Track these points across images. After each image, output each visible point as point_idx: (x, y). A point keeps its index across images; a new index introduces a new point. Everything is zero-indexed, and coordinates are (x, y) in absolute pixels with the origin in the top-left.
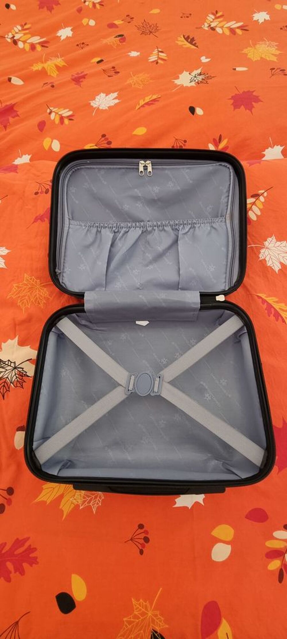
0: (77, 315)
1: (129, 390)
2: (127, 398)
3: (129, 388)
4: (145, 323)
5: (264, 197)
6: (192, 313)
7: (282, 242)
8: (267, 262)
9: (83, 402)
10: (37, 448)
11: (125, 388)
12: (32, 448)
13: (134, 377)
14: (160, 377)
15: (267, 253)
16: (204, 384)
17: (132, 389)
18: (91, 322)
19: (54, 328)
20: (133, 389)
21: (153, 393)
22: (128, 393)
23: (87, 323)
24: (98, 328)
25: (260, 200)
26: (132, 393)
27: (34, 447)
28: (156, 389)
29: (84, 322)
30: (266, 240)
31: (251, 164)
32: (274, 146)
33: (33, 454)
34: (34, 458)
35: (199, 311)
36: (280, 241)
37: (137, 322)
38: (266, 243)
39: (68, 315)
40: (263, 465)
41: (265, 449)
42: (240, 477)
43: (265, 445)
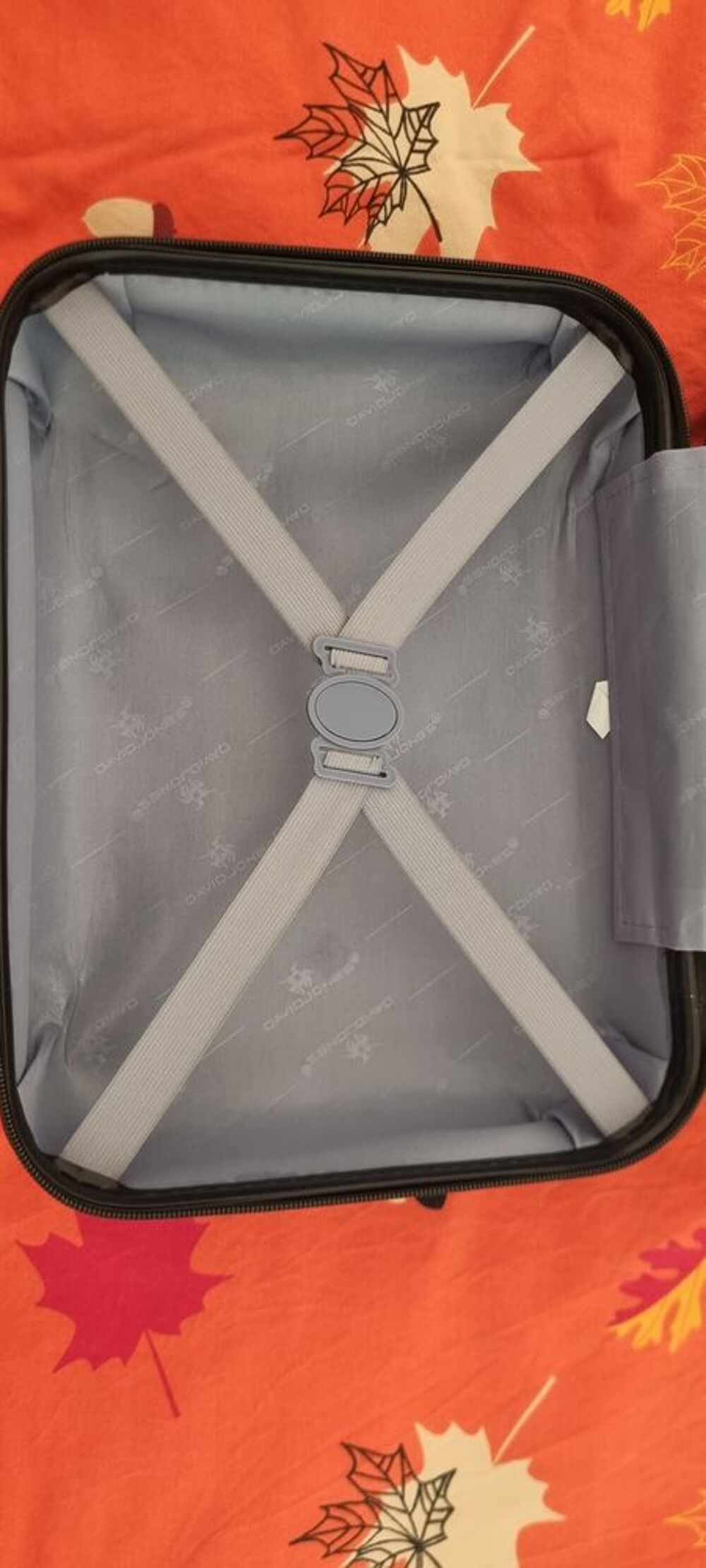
0: (635, 418)
1: (330, 649)
2: (295, 642)
3: (337, 649)
4: (599, 718)
6: (652, 921)
9: (270, 469)
10: (101, 289)
11: (337, 636)
12: (102, 272)
13: (383, 671)
14: (383, 775)
17: (333, 662)
18: (600, 485)
19: (575, 323)
20: (334, 667)
21: (321, 748)
22: (320, 648)
23: (595, 468)
24: (571, 518)
26: (320, 662)
27: (108, 280)
28: (335, 759)
29: (600, 453)
33: (79, 276)
34: (69, 282)
35: (659, 949)
37: (602, 688)
39: (632, 382)
40: (67, 1170)
41: (123, 1183)
42: (20, 1081)
43: (137, 1184)
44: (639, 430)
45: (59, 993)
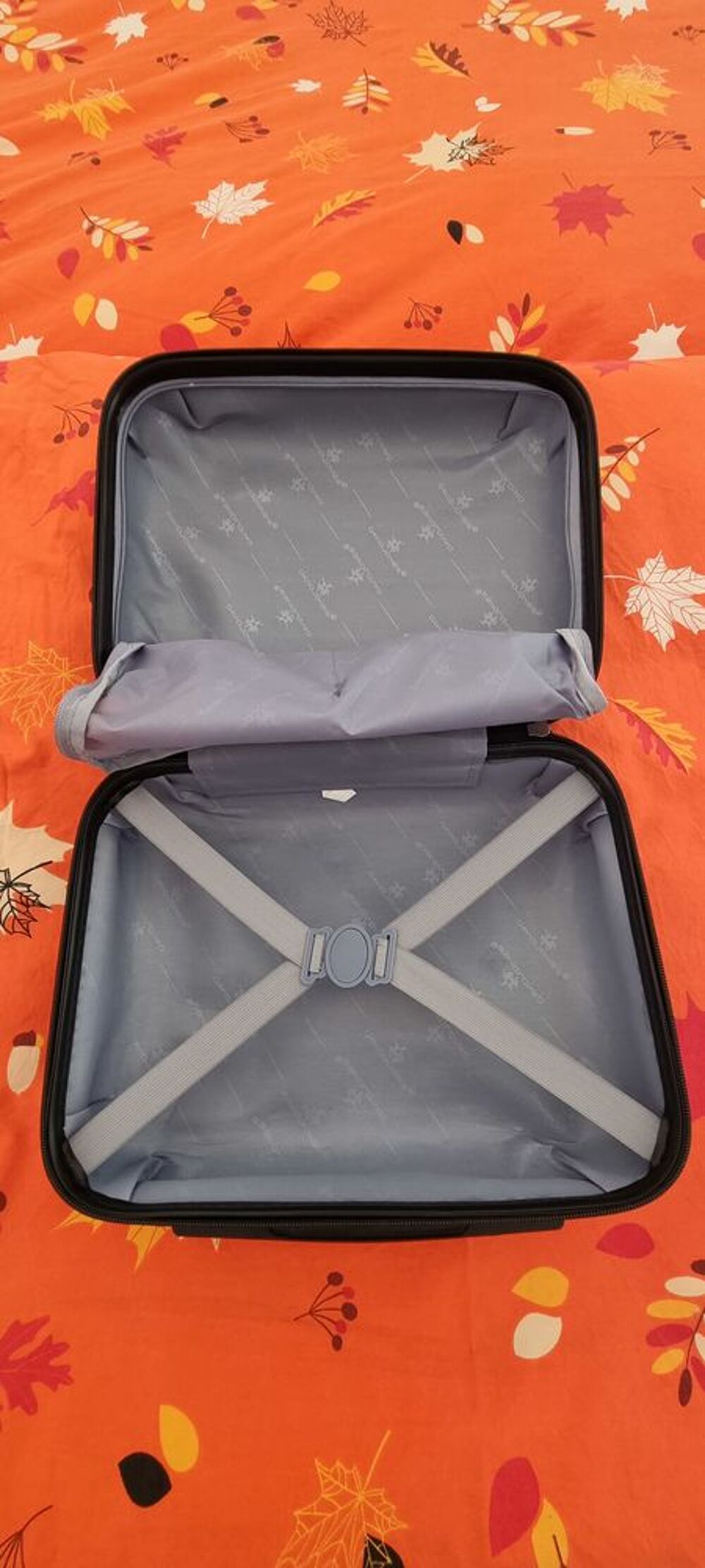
0: (170, 781)
1: (309, 973)
2: (306, 994)
3: (309, 968)
4: (344, 795)
5: (638, 453)
6: (467, 768)
7: (680, 571)
8: (644, 621)
9: (190, 1002)
10: (73, 1133)
11: (301, 968)
12: (63, 1132)
13: (323, 938)
14: (388, 937)
15: (643, 597)
16: (501, 949)
17: (317, 971)
18: (205, 796)
19: (109, 816)
20: (320, 970)
21: (373, 978)
22: (307, 980)
23: (197, 800)
24: (223, 811)
25: (628, 462)
26: (318, 980)
27: (67, 1129)
28: (379, 970)
29: (187, 797)
30: (642, 565)
31: (604, 372)
32: (659, 325)
33: (65, 1150)
34: (69, 1159)
35: (484, 764)
36: (676, 568)
37: (326, 794)
38: (643, 573)
39: (146, 781)
40: (659, 1156)
41: (661, 1115)
42: (601, 1188)
43: (661, 1104)
44: (173, 776)
45: (531, 1150)
